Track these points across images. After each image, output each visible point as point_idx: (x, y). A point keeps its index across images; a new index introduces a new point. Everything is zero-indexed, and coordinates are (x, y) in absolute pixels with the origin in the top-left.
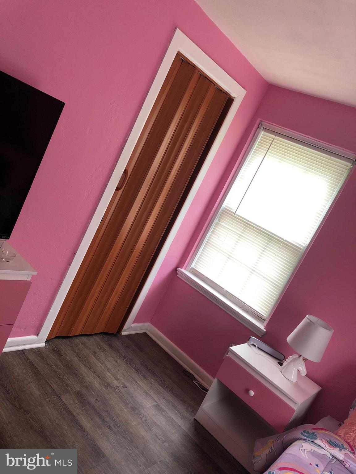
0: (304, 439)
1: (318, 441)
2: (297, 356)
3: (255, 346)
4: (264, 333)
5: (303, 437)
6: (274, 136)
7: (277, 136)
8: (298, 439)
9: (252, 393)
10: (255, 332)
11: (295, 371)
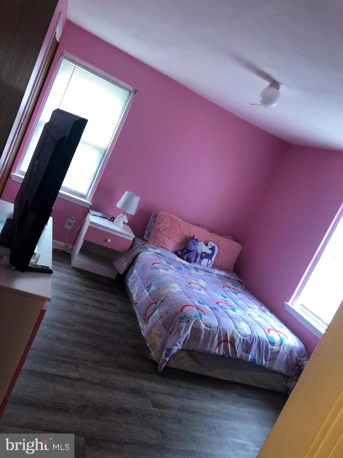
0: (143, 251)
1: (149, 250)
2: (123, 214)
3: (97, 216)
4: (92, 205)
5: (142, 250)
6: (75, 65)
7: (77, 65)
8: (140, 252)
9: (109, 241)
10: (85, 206)
11: (122, 222)
